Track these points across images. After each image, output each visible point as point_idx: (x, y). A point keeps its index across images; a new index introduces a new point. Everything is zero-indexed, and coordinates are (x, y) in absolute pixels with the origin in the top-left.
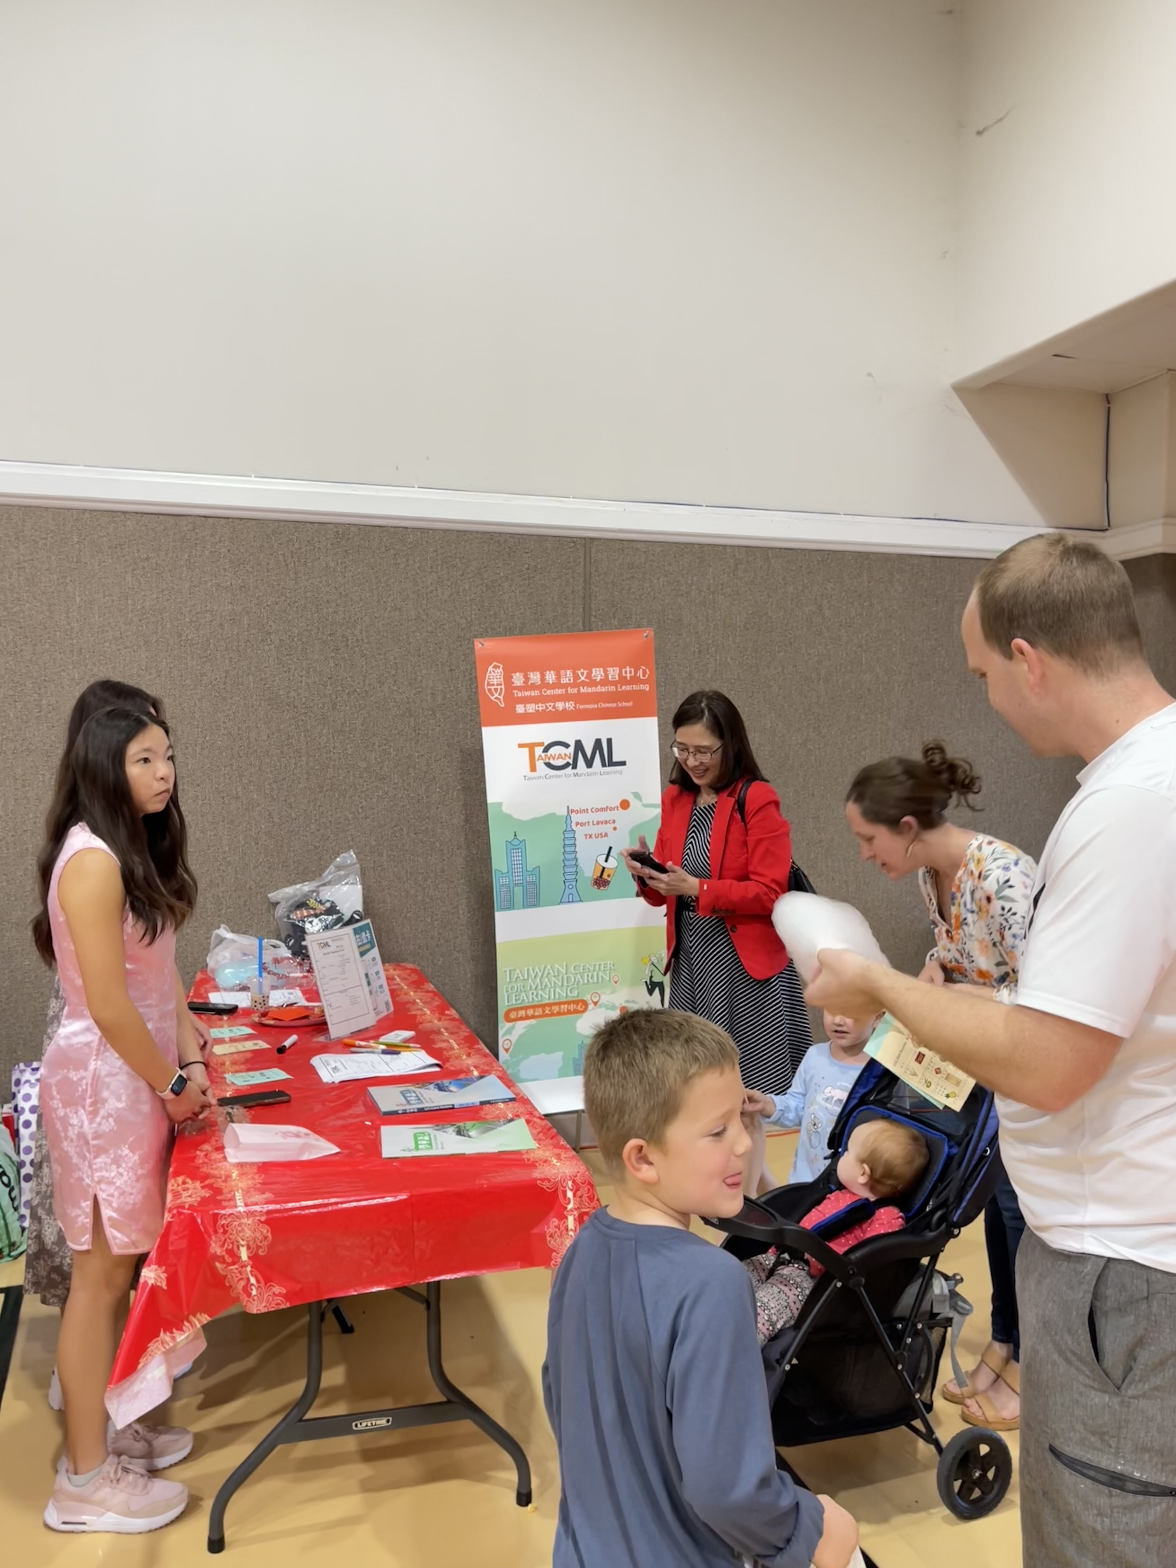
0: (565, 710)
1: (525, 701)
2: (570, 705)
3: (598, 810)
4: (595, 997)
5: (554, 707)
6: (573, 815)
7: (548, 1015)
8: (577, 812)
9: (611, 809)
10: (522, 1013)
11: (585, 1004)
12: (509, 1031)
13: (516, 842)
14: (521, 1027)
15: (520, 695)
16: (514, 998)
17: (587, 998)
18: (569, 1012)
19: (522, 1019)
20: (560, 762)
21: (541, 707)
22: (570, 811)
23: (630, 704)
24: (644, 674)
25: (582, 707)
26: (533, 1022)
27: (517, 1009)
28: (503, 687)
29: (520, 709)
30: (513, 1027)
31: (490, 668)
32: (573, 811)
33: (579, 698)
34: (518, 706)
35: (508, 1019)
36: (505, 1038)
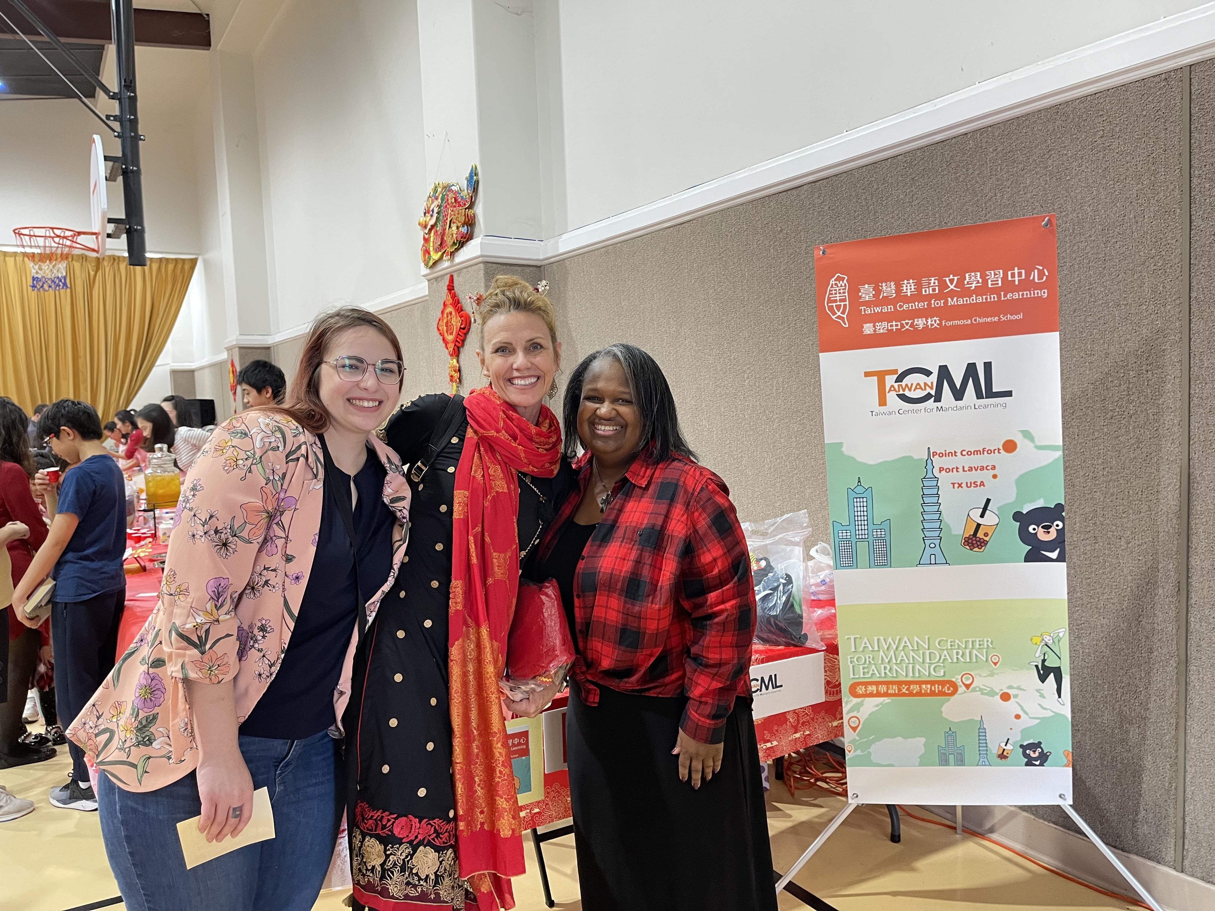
0: (926, 328)
1: (875, 319)
2: (933, 322)
3: (969, 453)
4: (967, 679)
5: (912, 325)
6: (936, 459)
7: (904, 695)
8: (941, 455)
9: (990, 452)
10: (873, 689)
11: (954, 687)
12: (856, 707)
13: (859, 490)
14: (871, 705)
15: (868, 312)
16: (862, 671)
17: (957, 679)
18: (933, 694)
19: (871, 695)
20: (919, 394)
21: (895, 325)
22: (931, 454)
23: (1021, 316)
24: (1041, 274)
25: (950, 323)
26: (887, 700)
27: (866, 684)
28: (847, 303)
29: (868, 329)
30: (861, 704)
31: (832, 281)
32: (935, 454)
33: (946, 313)
34: (865, 326)
35: (855, 695)
36: (851, 715)
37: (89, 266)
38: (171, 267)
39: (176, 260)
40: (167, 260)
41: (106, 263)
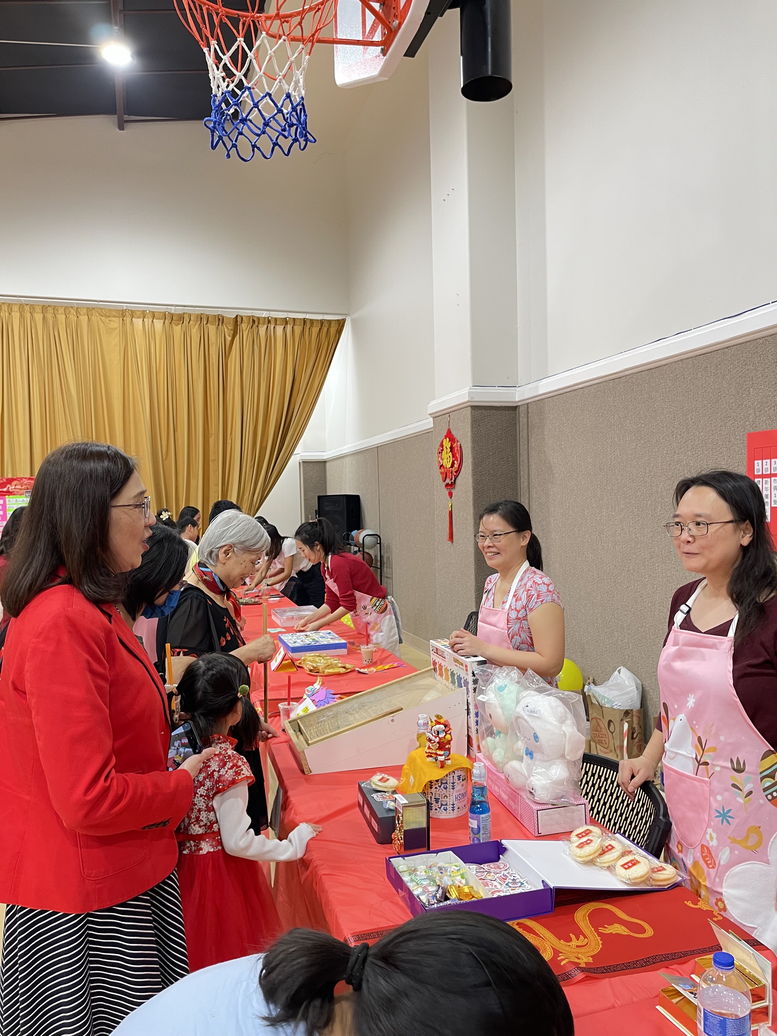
37: (226, 330)
38: (315, 330)
39: (322, 322)
40: (312, 321)
41: (244, 326)
